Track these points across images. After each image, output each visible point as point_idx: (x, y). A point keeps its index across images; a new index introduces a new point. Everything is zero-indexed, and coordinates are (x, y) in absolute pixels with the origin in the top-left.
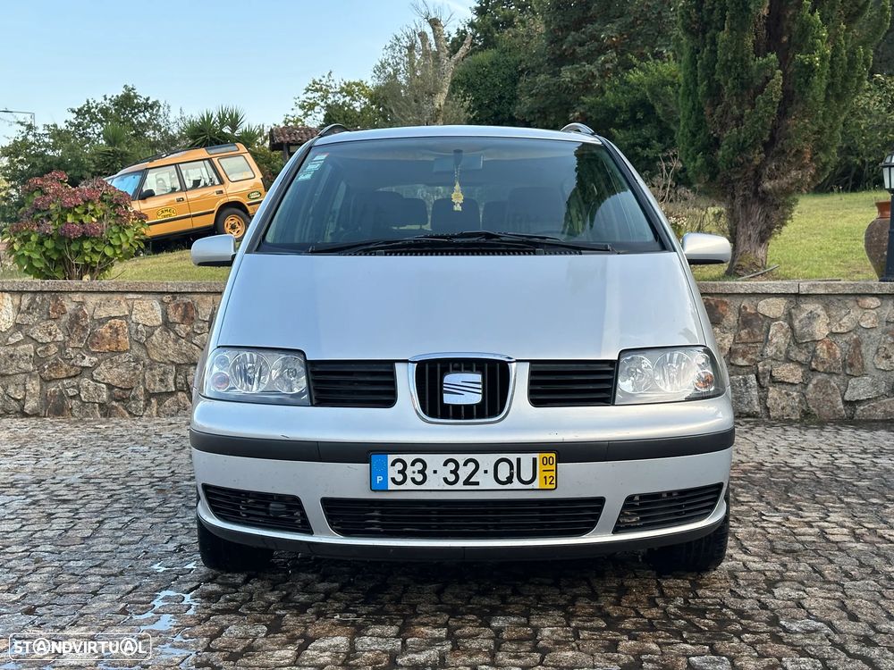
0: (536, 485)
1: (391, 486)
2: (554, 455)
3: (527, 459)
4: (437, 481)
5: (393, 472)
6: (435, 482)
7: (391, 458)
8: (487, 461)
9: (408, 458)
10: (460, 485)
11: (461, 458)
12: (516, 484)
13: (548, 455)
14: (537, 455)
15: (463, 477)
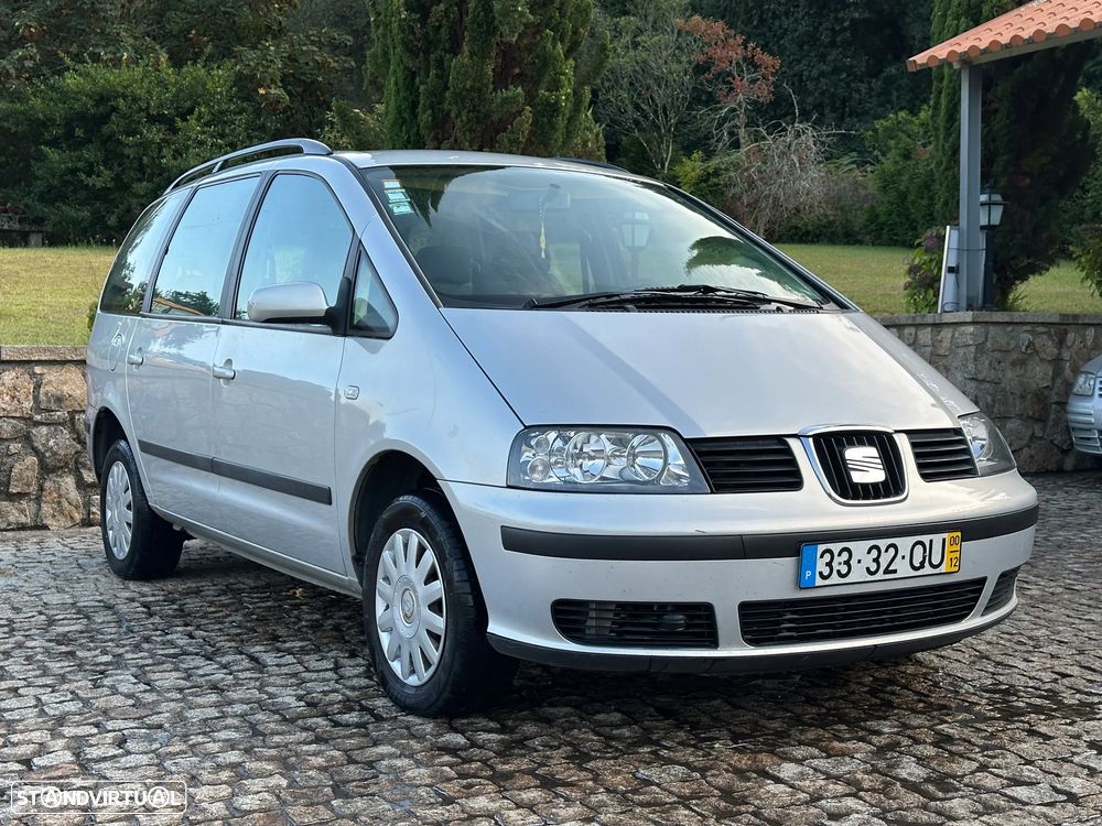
0: (943, 569)
1: (819, 581)
2: (959, 534)
3: (937, 538)
4: (859, 573)
5: (821, 566)
6: (858, 574)
7: (821, 548)
8: (905, 543)
9: (836, 547)
10: (880, 576)
11: (883, 543)
12: (928, 570)
13: (955, 534)
14: (946, 535)
15: (883, 567)
